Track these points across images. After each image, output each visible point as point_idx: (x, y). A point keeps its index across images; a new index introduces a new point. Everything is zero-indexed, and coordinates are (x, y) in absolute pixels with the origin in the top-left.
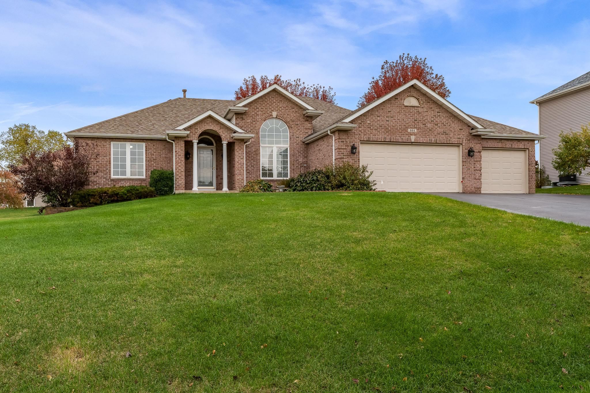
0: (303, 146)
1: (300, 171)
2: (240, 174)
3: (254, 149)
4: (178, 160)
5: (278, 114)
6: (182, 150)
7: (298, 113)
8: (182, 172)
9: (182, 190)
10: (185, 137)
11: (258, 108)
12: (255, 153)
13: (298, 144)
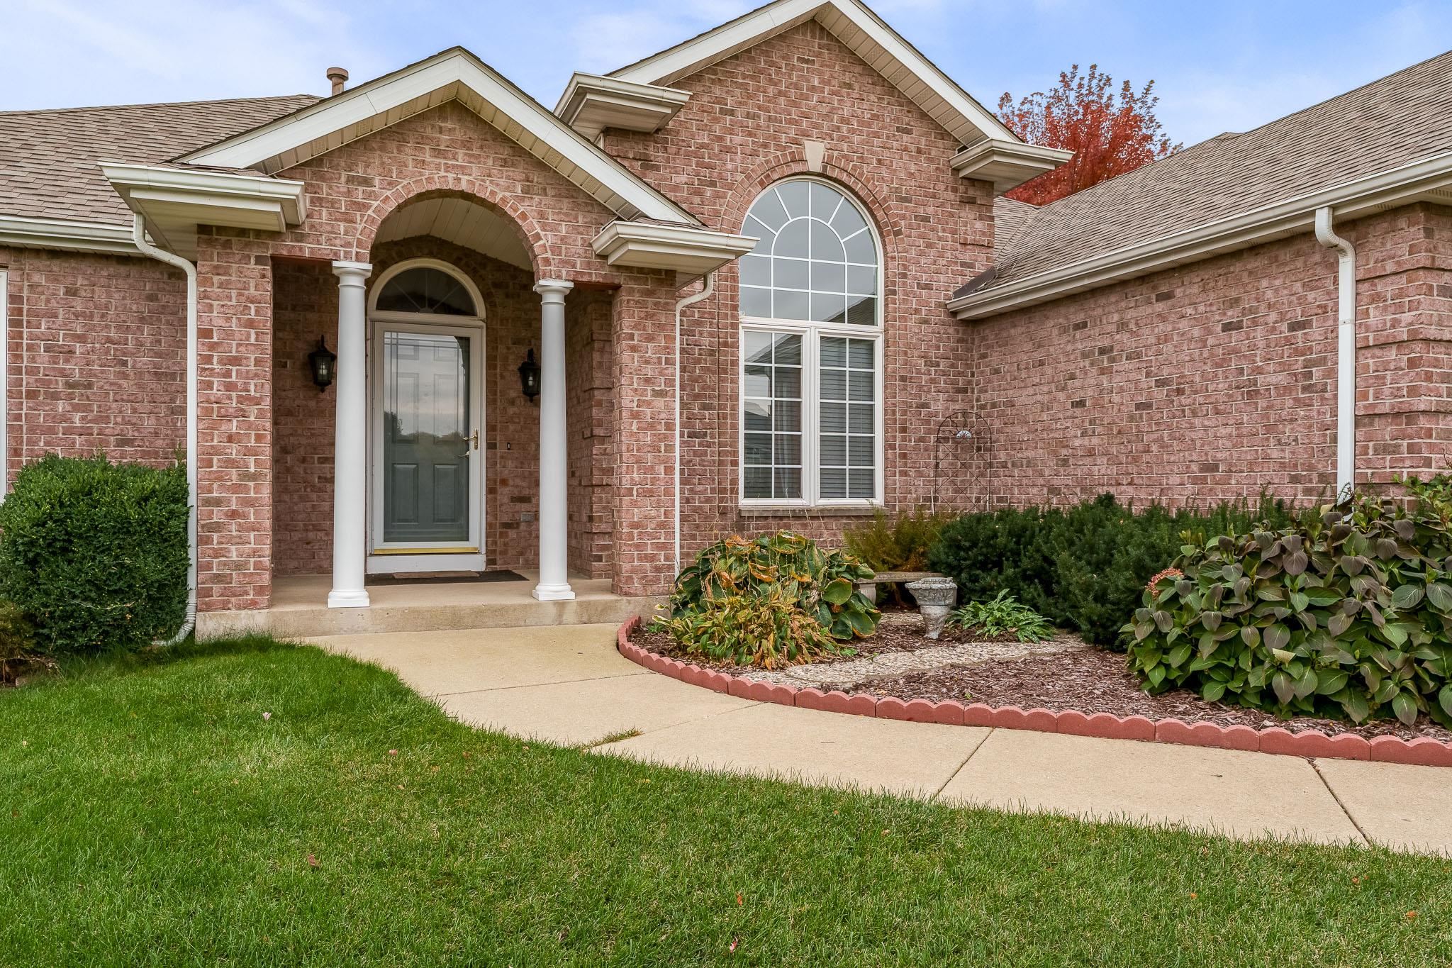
0: (951, 330)
1: (937, 465)
2: (650, 493)
3: (706, 341)
4: (217, 390)
5: (831, 157)
6: (250, 324)
7: (930, 160)
8: (254, 477)
9: (253, 605)
10: (275, 235)
11: (732, 113)
12: (713, 362)
13: (926, 322)
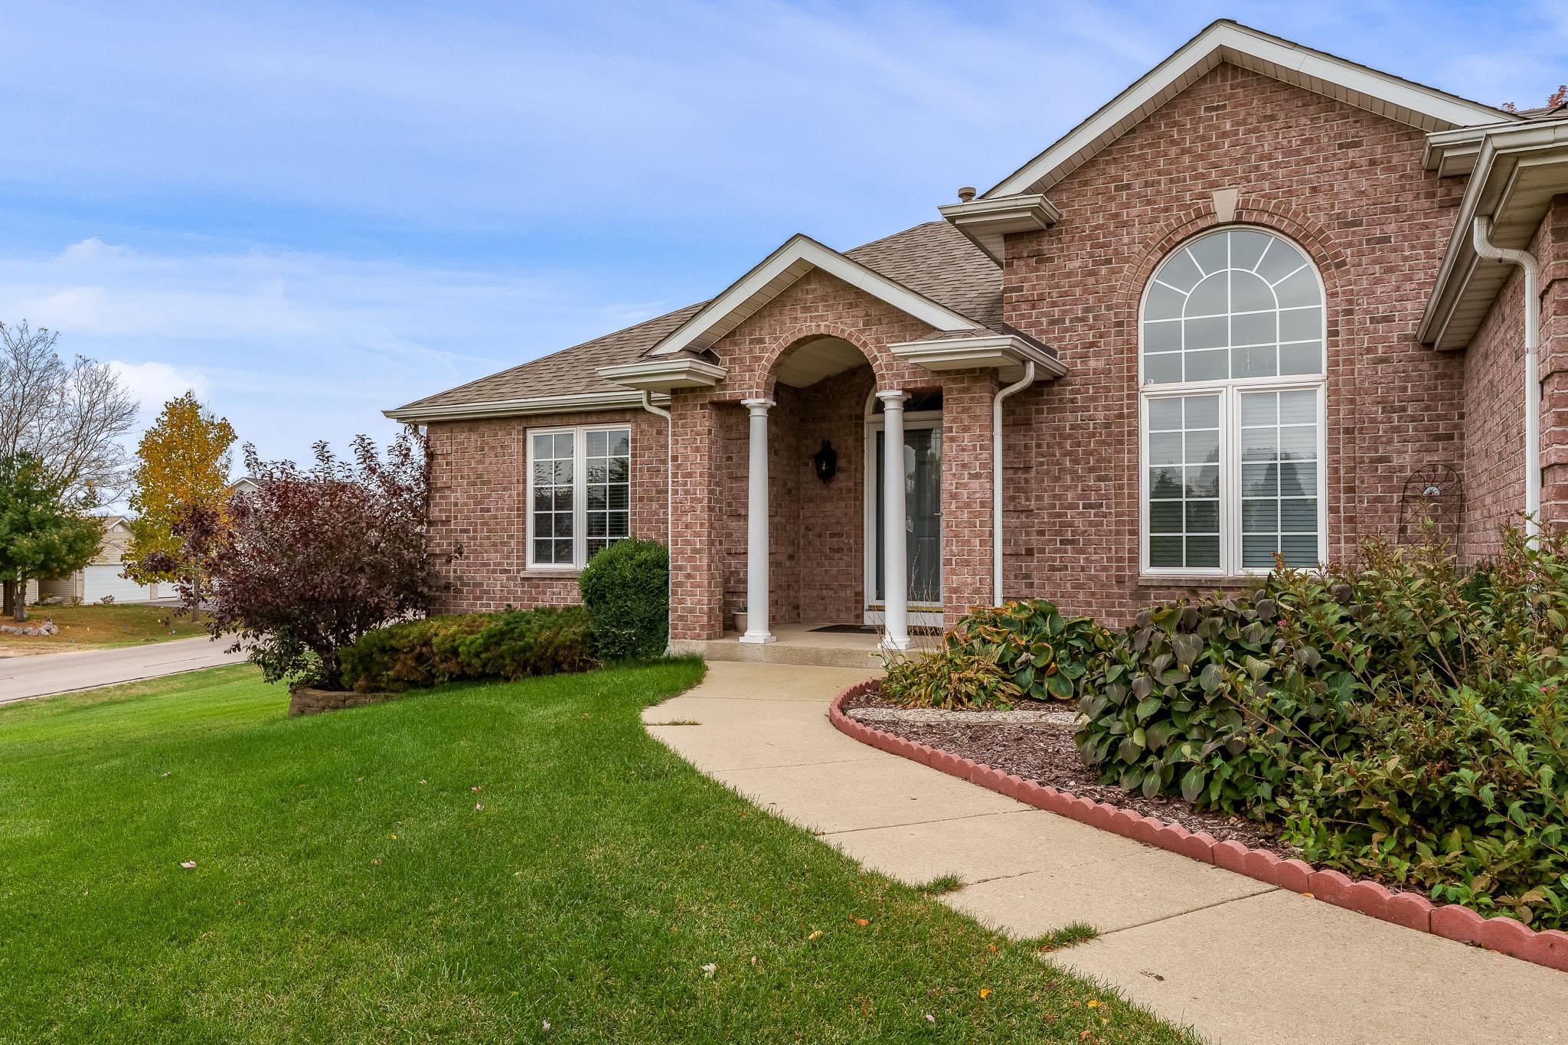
0: (1425, 366)
1: (1403, 530)
2: (967, 563)
3: (1100, 416)
5: (1246, 202)
6: (697, 450)
7: (1390, 169)
8: (699, 551)
10: (710, 388)
11: (1128, 187)
12: (1109, 435)
13: (1383, 361)
